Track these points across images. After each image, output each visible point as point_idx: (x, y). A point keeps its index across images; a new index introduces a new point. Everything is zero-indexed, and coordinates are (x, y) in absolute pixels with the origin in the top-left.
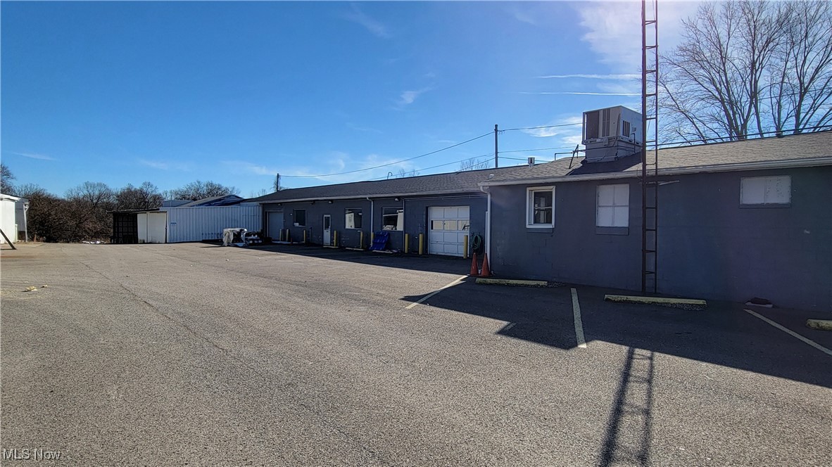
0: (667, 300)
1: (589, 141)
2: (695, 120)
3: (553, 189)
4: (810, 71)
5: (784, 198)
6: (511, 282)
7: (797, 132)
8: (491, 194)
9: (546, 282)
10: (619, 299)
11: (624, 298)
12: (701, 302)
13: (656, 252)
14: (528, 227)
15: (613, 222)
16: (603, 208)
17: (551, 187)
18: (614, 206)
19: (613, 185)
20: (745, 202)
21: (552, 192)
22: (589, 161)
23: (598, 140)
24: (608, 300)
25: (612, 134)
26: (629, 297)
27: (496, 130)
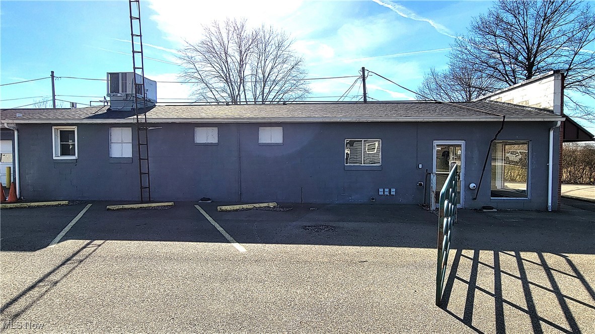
0: (150, 205)
1: (112, 94)
2: (213, 90)
3: (75, 128)
4: (268, 70)
5: (214, 140)
6: (33, 204)
7: (263, 102)
8: (18, 130)
9: (67, 202)
10: (117, 208)
11: (121, 207)
12: (170, 204)
13: (148, 173)
14: (54, 158)
15: (122, 154)
16: (115, 144)
17: (74, 127)
18: (122, 143)
19: (121, 128)
20: (198, 142)
21: (74, 131)
22: (113, 110)
23: (119, 95)
24: (109, 209)
25: (129, 91)
26: (124, 206)
27: (53, 76)
